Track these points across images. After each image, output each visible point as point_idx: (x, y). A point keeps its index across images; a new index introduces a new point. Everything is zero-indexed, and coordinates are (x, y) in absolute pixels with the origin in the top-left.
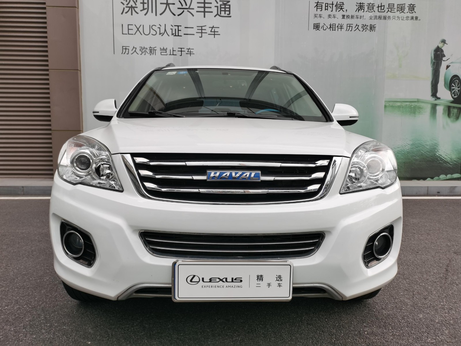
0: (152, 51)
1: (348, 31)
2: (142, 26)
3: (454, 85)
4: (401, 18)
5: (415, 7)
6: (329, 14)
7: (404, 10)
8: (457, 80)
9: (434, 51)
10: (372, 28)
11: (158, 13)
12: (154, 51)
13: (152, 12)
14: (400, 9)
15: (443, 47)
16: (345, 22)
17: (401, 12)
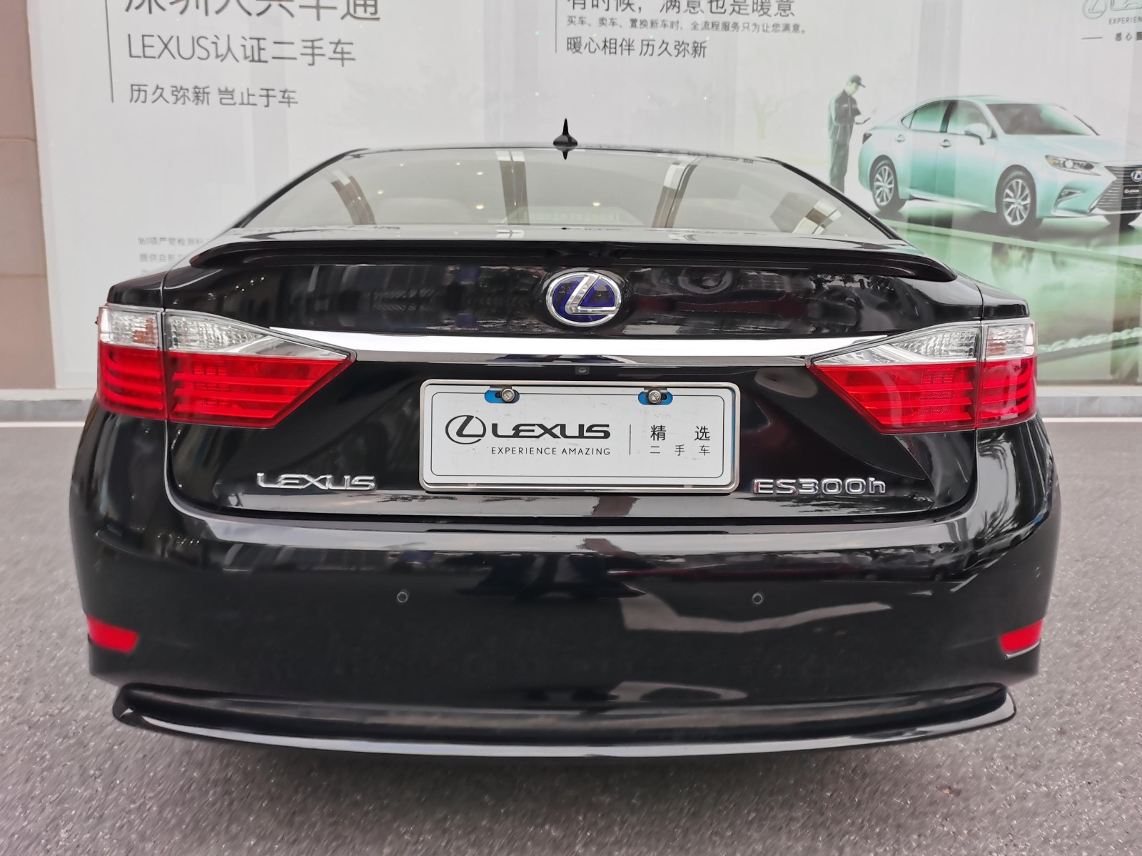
0: (199, 95)
1: (645, 55)
2: (174, 40)
3: (880, 178)
4: (761, 28)
6: (601, 16)
7: (768, 9)
8: (887, 168)
9: (836, 102)
10: (698, 49)
11: (212, 9)
12: (206, 95)
13: (197, 7)
14: (759, 8)
15: (854, 92)
16: (638, 35)
17: (761, 12)
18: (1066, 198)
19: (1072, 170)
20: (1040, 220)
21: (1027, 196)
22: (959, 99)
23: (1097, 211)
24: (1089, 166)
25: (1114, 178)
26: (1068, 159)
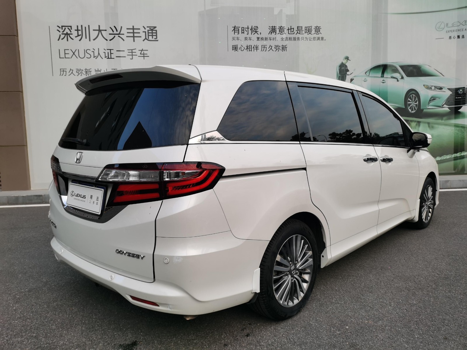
0: (87, 72)
1: (263, 51)
2: (77, 51)
4: (308, 39)
5: (320, 29)
6: (245, 37)
7: (311, 32)
9: (339, 67)
10: (284, 48)
11: (92, 39)
12: (90, 72)
13: (86, 38)
14: (307, 31)
16: (260, 43)
17: (308, 33)
18: (432, 101)
19: (434, 90)
20: (423, 110)
21: (417, 101)
22: (388, 64)
23: (445, 106)
24: (441, 88)
25: (451, 93)
26: (432, 86)
